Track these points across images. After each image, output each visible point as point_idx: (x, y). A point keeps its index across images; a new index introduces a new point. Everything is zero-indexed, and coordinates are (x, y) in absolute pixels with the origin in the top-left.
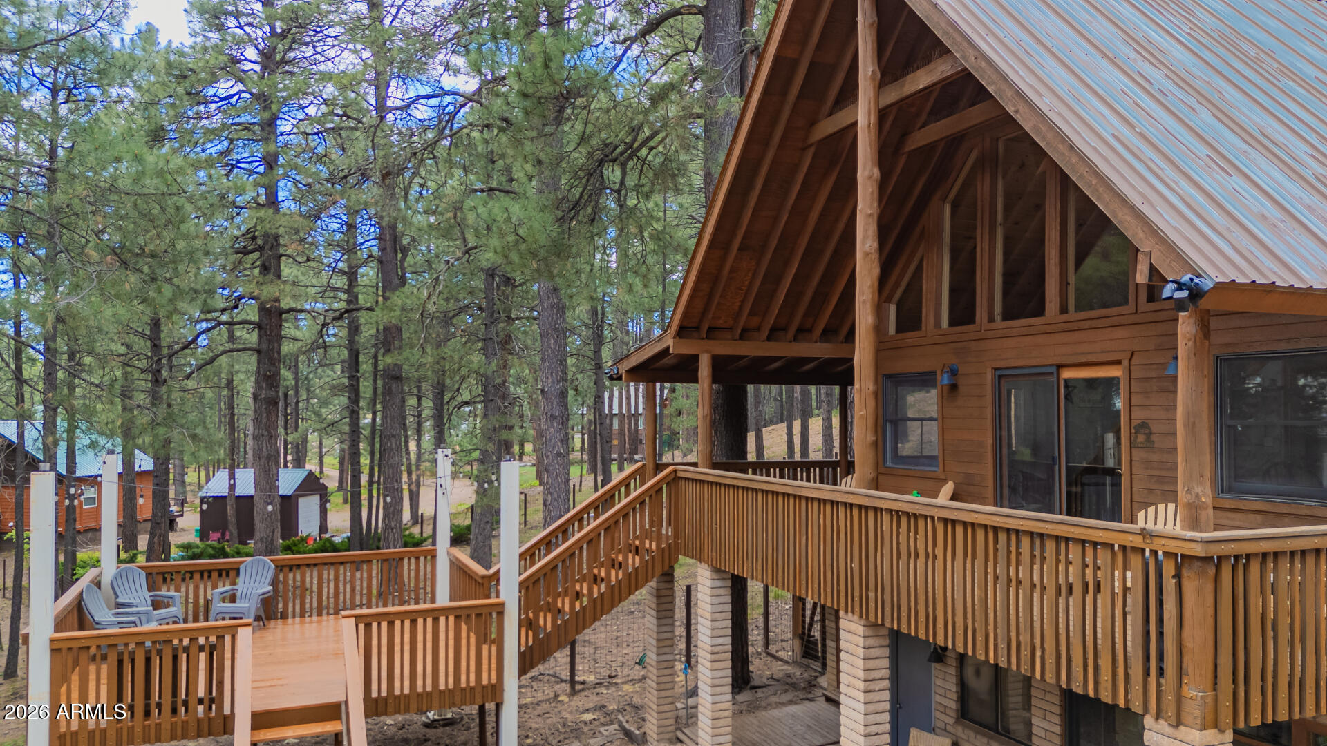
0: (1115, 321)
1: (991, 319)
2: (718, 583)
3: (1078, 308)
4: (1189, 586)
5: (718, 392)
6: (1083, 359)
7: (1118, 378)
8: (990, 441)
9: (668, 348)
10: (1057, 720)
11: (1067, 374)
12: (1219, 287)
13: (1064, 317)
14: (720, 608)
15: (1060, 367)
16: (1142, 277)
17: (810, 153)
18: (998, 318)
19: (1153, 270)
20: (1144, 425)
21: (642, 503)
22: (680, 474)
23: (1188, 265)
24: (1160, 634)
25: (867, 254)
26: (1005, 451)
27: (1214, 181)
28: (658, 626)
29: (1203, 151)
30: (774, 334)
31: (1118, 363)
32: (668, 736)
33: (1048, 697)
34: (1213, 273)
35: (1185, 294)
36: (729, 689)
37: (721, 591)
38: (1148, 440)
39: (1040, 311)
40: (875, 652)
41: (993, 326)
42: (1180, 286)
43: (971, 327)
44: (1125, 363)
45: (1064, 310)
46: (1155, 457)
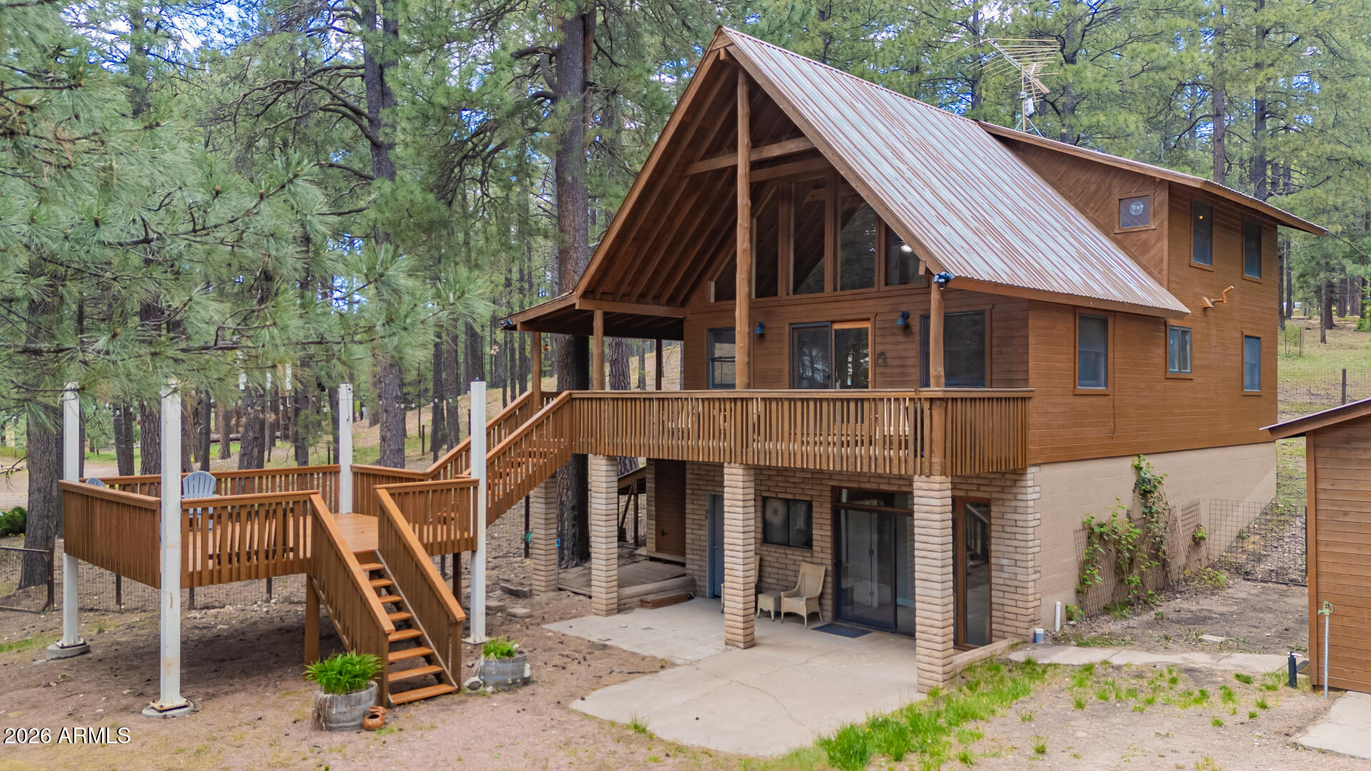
0: (866, 296)
1: (788, 294)
2: (610, 468)
3: (842, 289)
4: (935, 413)
5: (569, 342)
6: (848, 318)
7: (867, 329)
8: (787, 368)
9: (574, 305)
10: (829, 528)
11: (837, 326)
12: (956, 277)
13: (835, 294)
14: (611, 485)
15: (833, 322)
16: (922, 272)
17: (687, 180)
18: (791, 293)
19: (927, 270)
20: (882, 354)
21: (548, 418)
22: (574, 396)
23: (943, 268)
24: (922, 439)
25: (744, 251)
26: (796, 374)
27: (941, 228)
28: (546, 509)
29: (934, 213)
30: (642, 298)
31: (868, 319)
32: (552, 588)
33: (823, 516)
34: (954, 272)
35: (943, 280)
36: (616, 539)
37: (612, 473)
38: (885, 361)
39: (822, 289)
40: (748, 484)
41: (788, 298)
42: (941, 277)
43: (775, 298)
44: (872, 319)
45: (835, 289)
46: (888, 371)
